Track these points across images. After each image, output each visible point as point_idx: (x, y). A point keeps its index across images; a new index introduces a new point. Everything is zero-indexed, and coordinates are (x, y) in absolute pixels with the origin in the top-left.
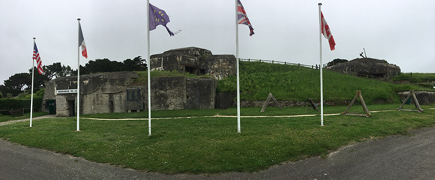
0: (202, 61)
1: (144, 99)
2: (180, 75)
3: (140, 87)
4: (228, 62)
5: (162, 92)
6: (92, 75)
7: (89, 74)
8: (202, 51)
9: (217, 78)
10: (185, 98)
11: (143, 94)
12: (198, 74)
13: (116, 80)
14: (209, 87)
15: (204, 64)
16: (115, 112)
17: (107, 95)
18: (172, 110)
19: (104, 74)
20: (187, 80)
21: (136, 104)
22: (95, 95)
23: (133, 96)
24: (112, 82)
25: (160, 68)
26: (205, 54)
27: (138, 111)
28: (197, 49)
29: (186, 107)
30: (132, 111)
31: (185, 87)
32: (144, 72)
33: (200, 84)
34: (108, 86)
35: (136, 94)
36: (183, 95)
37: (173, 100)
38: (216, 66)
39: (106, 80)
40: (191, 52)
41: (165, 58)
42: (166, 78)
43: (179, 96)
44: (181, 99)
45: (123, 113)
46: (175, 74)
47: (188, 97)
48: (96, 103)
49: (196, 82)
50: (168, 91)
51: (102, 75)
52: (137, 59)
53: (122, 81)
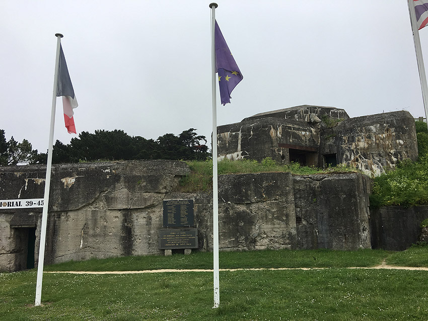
0: (326, 136)
1: (201, 223)
2: (280, 169)
3: (193, 196)
4: (393, 129)
5: (242, 208)
6: (84, 165)
7: (77, 162)
8: (324, 112)
9: (367, 173)
10: (293, 224)
11: (200, 212)
12: (320, 166)
13: (140, 178)
14: (351, 195)
15: (331, 141)
16: (135, 253)
17: (119, 214)
18: (264, 251)
19: (113, 163)
20: (295, 181)
21: (184, 234)
22: (90, 214)
23: (177, 216)
24: (132, 182)
25: (235, 155)
26: (331, 119)
27: (188, 252)
28: (313, 109)
29: (295, 243)
30: (174, 251)
31: (291, 197)
32: (201, 163)
33: (327, 188)
34: (121, 192)
35: (184, 212)
36: (287, 216)
37: (266, 227)
38: (362, 144)
39: (116, 178)
40: (300, 117)
41: (246, 132)
42: (249, 177)
43: (278, 218)
44: (283, 225)
45: (153, 256)
46: (269, 166)
47: (298, 220)
48: (91, 232)
49: (318, 184)
50: (254, 207)
51: (109, 166)
52: (188, 135)
53: (153, 182)
